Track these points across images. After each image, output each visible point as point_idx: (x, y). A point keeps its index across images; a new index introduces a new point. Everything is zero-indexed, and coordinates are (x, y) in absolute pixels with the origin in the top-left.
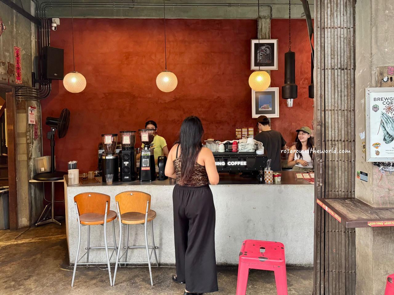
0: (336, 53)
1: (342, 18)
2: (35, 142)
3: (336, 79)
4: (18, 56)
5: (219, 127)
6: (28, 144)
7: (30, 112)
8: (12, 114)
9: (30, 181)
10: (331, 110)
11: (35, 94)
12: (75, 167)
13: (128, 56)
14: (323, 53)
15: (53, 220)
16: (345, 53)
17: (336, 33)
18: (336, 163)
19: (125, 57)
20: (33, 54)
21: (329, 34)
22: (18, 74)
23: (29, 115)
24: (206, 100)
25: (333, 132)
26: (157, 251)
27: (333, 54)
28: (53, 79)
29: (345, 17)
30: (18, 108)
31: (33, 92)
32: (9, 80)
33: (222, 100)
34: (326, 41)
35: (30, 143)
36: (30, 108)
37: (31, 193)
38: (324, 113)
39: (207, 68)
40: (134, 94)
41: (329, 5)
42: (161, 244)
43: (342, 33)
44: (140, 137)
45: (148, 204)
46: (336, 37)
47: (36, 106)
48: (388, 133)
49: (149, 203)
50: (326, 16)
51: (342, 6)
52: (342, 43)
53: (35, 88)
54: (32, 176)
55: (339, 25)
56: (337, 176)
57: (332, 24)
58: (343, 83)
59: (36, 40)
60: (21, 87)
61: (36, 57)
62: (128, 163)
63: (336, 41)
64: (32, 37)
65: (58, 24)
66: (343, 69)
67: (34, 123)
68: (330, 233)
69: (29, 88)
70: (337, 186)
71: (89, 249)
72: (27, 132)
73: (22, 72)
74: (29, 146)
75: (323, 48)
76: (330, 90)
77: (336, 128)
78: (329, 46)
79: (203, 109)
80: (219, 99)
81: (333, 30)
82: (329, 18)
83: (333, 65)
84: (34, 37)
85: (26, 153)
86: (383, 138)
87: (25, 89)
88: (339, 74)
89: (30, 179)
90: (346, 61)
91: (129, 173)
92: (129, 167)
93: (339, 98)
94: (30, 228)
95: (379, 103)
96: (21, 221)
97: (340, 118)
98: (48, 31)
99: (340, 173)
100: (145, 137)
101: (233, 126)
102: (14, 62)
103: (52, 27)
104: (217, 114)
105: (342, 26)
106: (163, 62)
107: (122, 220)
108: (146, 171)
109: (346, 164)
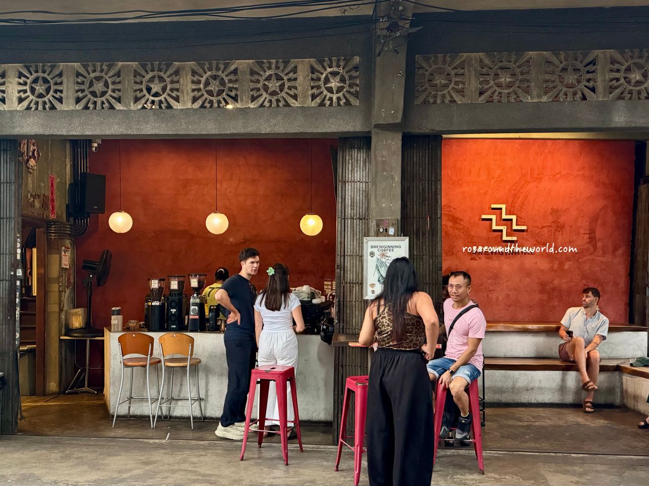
0: (355, 204)
1: (361, 173)
2: (68, 291)
3: (355, 228)
4: (52, 185)
5: (302, 278)
6: (60, 292)
7: (63, 253)
8: (43, 255)
9: (61, 338)
10: (350, 256)
11: (70, 231)
12: (118, 312)
13: (186, 184)
14: (343, 204)
15: (86, 388)
16: (364, 205)
17: (355, 186)
18: (354, 303)
19: (182, 186)
20: (67, 181)
21: (350, 187)
22: (53, 207)
23: (63, 256)
24: (286, 242)
25: (351, 275)
26: (203, 404)
27: (352, 206)
28: (91, 213)
29: (364, 173)
30: (49, 248)
31: (68, 229)
32: (43, 214)
34: (347, 193)
35: (63, 292)
36: (63, 248)
37: (61, 354)
38: (343, 258)
39: (288, 201)
40: (192, 233)
41: (350, 161)
42: (207, 396)
43: (361, 186)
44: (190, 283)
45: (190, 347)
46: (356, 190)
47: (70, 246)
48: (381, 275)
49: (192, 346)
50: (347, 171)
51: (362, 163)
52: (361, 196)
53: (70, 223)
54: (63, 332)
55: (359, 180)
56: (354, 315)
57: (353, 179)
58: (361, 232)
59: (72, 163)
60: (55, 222)
61: (70, 185)
62: (175, 310)
63: (355, 193)
64: (67, 159)
65: (99, 143)
66: (361, 219)
67: (68, 267)
68: (348, 367)
69: (62, 223)
70: (354, 324)
71: (130, 398)
72: (59, 277)
73: (57, 204)
74: (61, 294)
75: (344, 199)
76: (349, 237)
77: (355, 272)
78: (350, 198)
81: (353, 183)
82: (350, 173)
83: (352, 215)
84: (69, 160)
85: (58, 302)
86: (377, 279)
87: (59, 224)
88: (358, 223)
89: (62, 336)
90: (364, 212)
91: (177, 322)
92: (177, 315)
93: (358, 244)
94: (59, 395)
95: (375, 250)
96: (49, 386)
97: (358, 262)
98: (86, 151)
99: (357, 313)
100: (194, 283)
101: (320, 277)
102: (48, 193)
103: (93, 147)
104: (299, 261)
105: (361, 181)
106: (230, 192)
107: (164, 363)
108: (194, 320)
109: (362, 304)
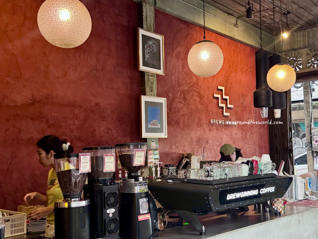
24: (81, 107)
33: (101, 109)
39: (82, 56)
79: (76, 122)
80: (98, 106)
92: (117, 219)
